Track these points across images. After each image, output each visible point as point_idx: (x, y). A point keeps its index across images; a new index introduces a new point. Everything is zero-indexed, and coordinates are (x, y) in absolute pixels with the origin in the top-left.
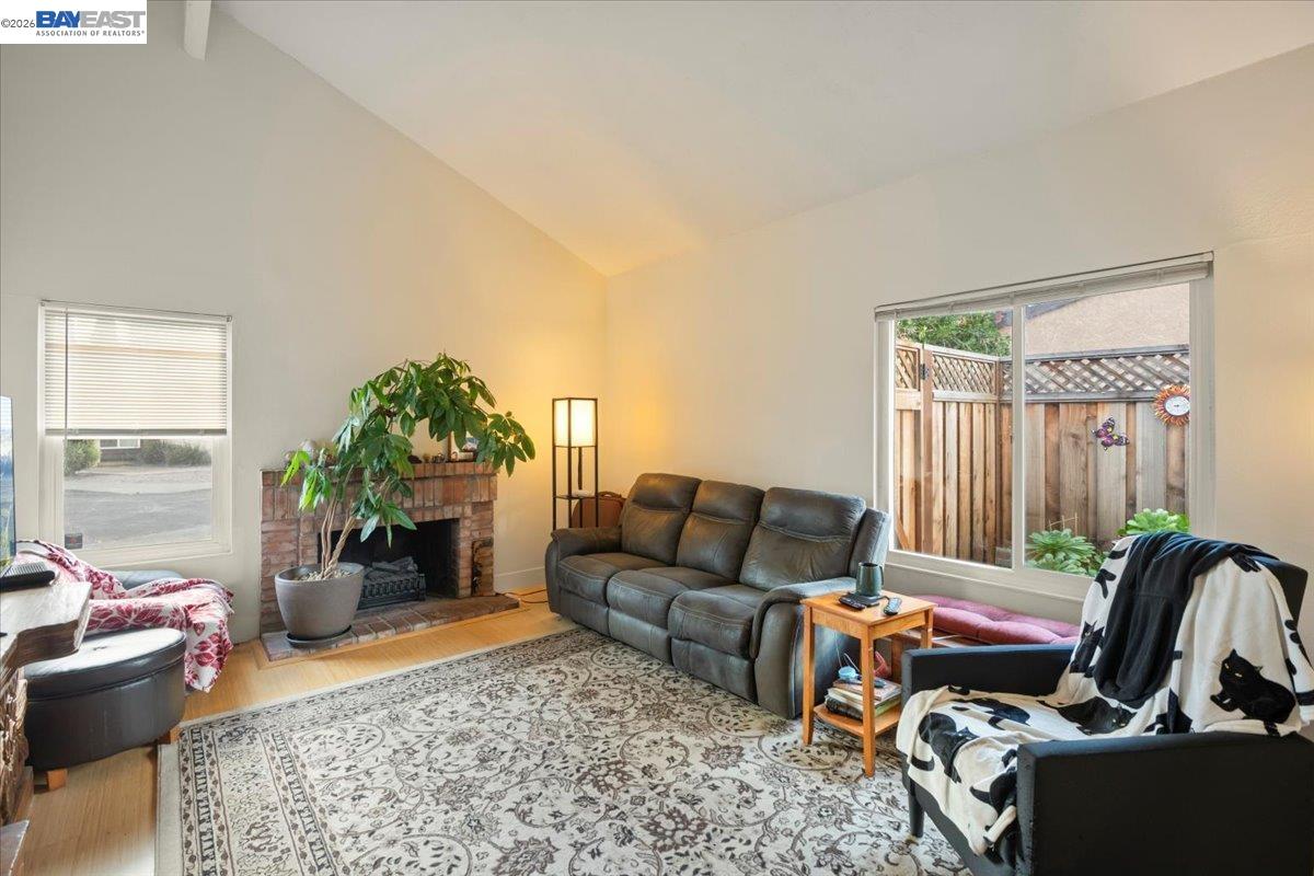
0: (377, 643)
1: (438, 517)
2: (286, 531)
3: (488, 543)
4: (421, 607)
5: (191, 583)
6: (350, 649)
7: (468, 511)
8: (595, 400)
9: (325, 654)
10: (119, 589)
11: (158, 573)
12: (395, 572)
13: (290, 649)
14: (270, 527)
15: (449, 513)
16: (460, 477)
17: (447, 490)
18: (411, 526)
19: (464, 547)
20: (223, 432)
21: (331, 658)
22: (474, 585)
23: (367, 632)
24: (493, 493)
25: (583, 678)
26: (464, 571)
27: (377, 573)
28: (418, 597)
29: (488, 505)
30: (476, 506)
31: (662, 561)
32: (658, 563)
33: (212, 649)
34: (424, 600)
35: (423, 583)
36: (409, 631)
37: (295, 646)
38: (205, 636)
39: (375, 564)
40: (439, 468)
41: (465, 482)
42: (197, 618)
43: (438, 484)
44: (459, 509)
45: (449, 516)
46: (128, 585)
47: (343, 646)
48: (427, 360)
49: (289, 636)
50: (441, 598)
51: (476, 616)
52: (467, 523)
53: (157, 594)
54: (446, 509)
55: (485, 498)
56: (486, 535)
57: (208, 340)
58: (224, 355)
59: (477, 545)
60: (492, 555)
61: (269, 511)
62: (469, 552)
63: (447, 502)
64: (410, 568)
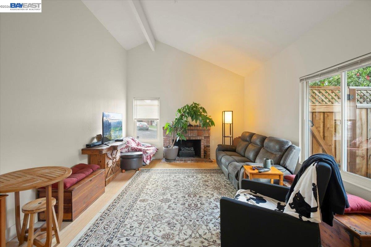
0: (180, 163)
1: (196, 139)
2: (167, 139)
3: (209, 146)
4: (192, 158)
5: (152, 146)
6: (175, 163)
7: (203, 138)
8: (232, 111)
9: (170, 163)
10: (142, 146)
11: (147, 144)
12: (189, 150)
13: (165, 161)
14: (165, 138)
15: (198, 138)
16: (201, 130)
17: (198, 133)
18: (185, 140)
19: (202, 146)
20: (158, 119)
21: (171, 164)
22: (204, 156)
23: (179, 161)
24: (209, 134)
25: (209, 178)
26: (202, 152)
27: (185, 150)
28: (193, 156)
29: (209, 137)
30: (205, 137)
31: (242, 155)
32: (240, 155)
33: (149, 157)
34: (194, 157)
35: (194, 154)
36: (186, 162)
37: (166, 161)
38: (148, 155)
39: (185, 148)
40: (196, 128)
41: (202, 131)
42: (147, 151)
43: (196, 131)
44: (201, 138)
45: (199, 139)
46: (143, 145)
47: (173, 162)
48: (190, 103)
49: (165, 159)
50: (198, 157)
51: (202, 162)
52: (203, 141)
53: (147, 147)
54: (198, 137)
55: (207, 135)
56: (208, 144)
57: (156, 103)
58: (158, 105)
59: (205, 146)
60: (210, 149)
61: (164, 134)
62: (204, 148)
63: (198, 136)
64: (192, 150)
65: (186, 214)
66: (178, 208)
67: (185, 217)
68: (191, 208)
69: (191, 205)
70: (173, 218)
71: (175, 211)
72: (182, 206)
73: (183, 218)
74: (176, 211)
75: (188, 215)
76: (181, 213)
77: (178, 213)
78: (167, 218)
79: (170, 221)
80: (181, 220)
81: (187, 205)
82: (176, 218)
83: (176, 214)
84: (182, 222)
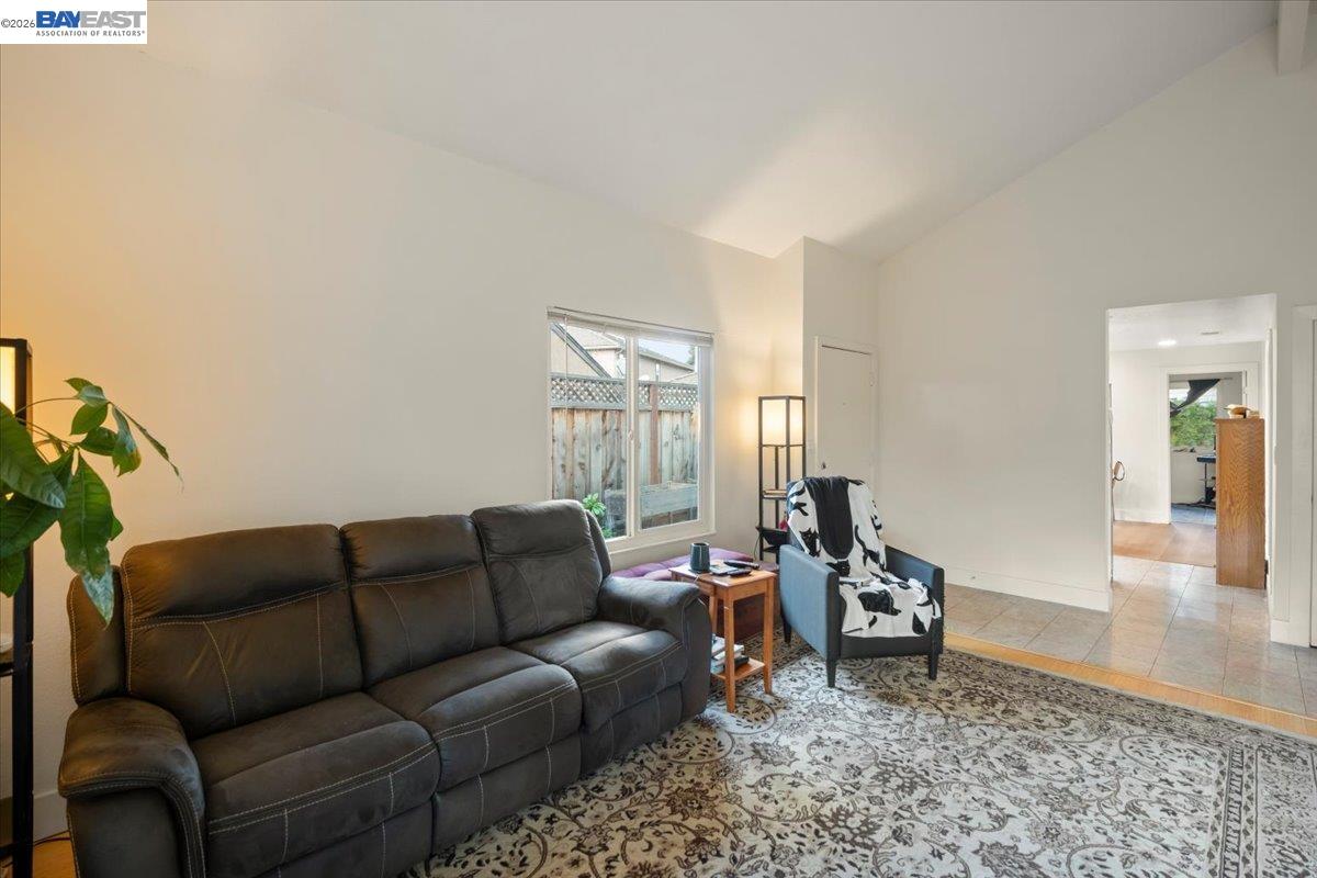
65: (947, 767)
66: (962, 799)
67: (958, 762)
68: (911, 779)
69: (901, 787)
70: (1000, 777)
71: (982, 795)
72: (941, 798)
73: (966, 764)
74: (978, 792)
75: (941, 763)
76: (964, 777)
77: (976, 781)
78: (1025, 787)
79: (1016, 775)
80: (975, 761)
81: (921, 792)
82: (990, 774)
83: (984, 781)
84: (977, 755)
